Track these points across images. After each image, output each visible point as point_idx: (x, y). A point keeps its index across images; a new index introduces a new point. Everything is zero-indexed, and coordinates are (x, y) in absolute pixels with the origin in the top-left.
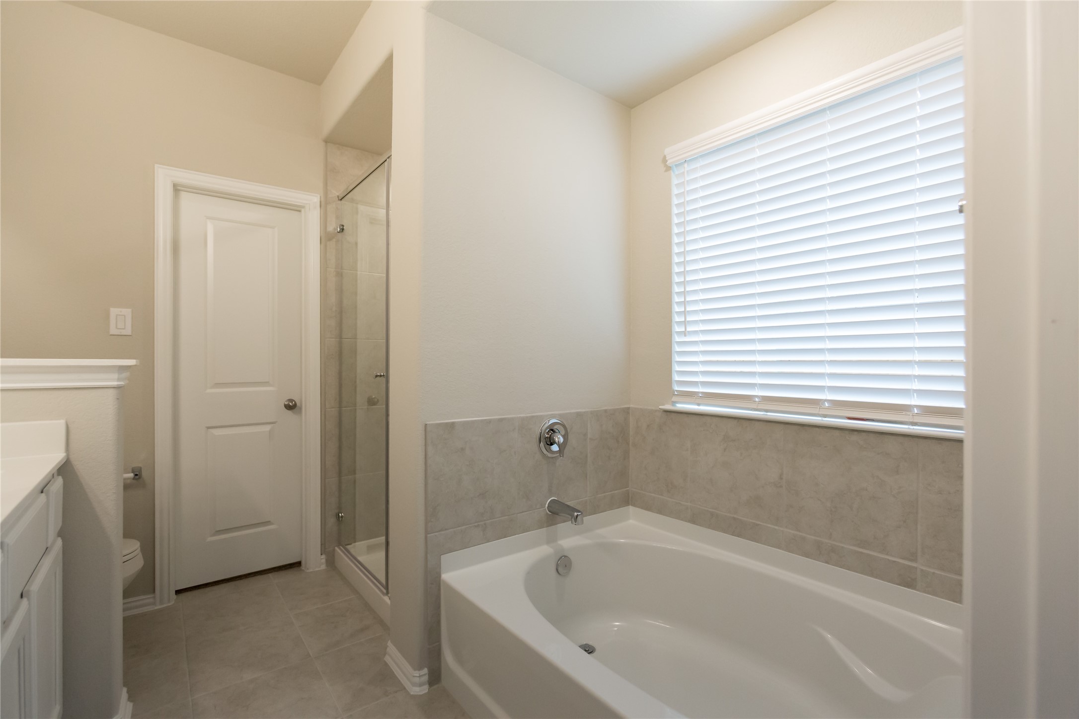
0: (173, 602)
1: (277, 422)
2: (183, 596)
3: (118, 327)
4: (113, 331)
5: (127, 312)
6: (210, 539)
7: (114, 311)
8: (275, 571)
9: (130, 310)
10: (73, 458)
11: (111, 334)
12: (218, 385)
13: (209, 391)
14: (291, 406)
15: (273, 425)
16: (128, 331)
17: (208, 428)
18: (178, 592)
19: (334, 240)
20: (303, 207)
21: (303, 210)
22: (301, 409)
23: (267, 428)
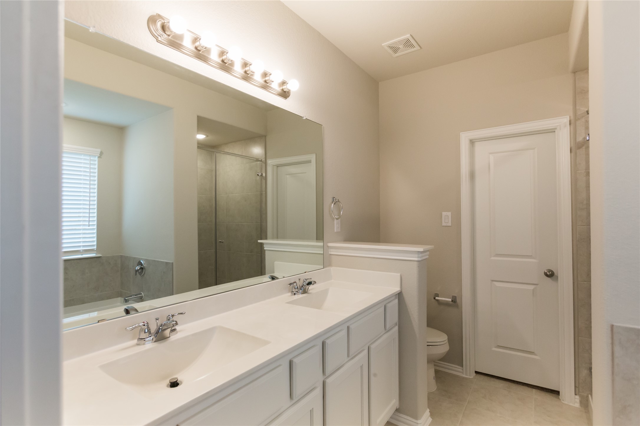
0: (473, 377)
1: (538, 284)
2: (479, 376)
3: (446, 222)
4: (444, 224)
5: (449, 214)
6: (494, 349)
7: (444, 214)
8: (538, 389)
9: (450, 213)
10: (403, 291)
11: (443, 225)
12: (498, 255)
13: (493, 258)
14: (550, 275)
15: (536, 286)
16: (450, 224)
17: (493, 281)
18: (477, 372)
19: (584, 147)
20: (556, 129)
21: (556, 130)
22: (557, 277)
23: (532, 287)
